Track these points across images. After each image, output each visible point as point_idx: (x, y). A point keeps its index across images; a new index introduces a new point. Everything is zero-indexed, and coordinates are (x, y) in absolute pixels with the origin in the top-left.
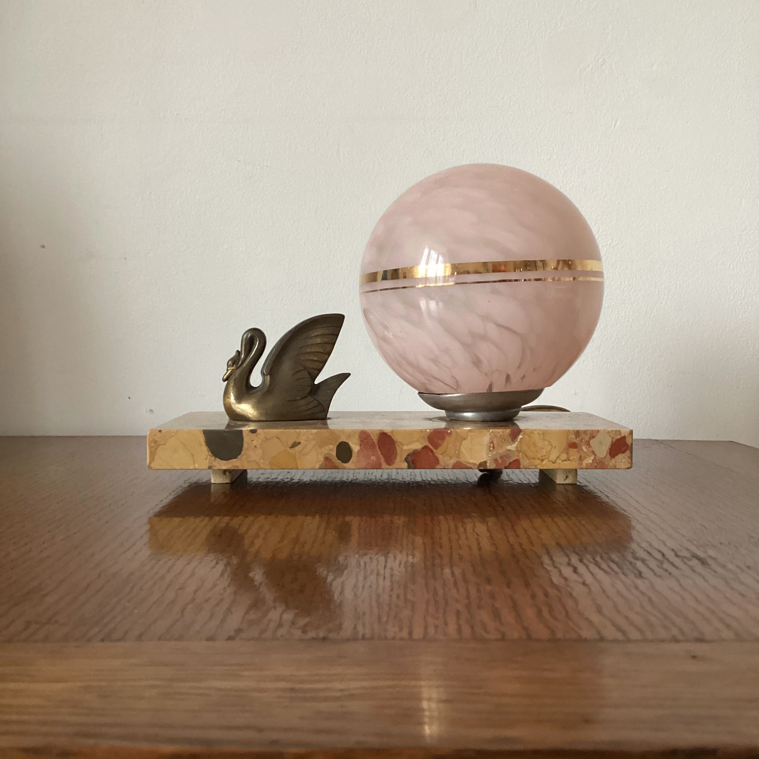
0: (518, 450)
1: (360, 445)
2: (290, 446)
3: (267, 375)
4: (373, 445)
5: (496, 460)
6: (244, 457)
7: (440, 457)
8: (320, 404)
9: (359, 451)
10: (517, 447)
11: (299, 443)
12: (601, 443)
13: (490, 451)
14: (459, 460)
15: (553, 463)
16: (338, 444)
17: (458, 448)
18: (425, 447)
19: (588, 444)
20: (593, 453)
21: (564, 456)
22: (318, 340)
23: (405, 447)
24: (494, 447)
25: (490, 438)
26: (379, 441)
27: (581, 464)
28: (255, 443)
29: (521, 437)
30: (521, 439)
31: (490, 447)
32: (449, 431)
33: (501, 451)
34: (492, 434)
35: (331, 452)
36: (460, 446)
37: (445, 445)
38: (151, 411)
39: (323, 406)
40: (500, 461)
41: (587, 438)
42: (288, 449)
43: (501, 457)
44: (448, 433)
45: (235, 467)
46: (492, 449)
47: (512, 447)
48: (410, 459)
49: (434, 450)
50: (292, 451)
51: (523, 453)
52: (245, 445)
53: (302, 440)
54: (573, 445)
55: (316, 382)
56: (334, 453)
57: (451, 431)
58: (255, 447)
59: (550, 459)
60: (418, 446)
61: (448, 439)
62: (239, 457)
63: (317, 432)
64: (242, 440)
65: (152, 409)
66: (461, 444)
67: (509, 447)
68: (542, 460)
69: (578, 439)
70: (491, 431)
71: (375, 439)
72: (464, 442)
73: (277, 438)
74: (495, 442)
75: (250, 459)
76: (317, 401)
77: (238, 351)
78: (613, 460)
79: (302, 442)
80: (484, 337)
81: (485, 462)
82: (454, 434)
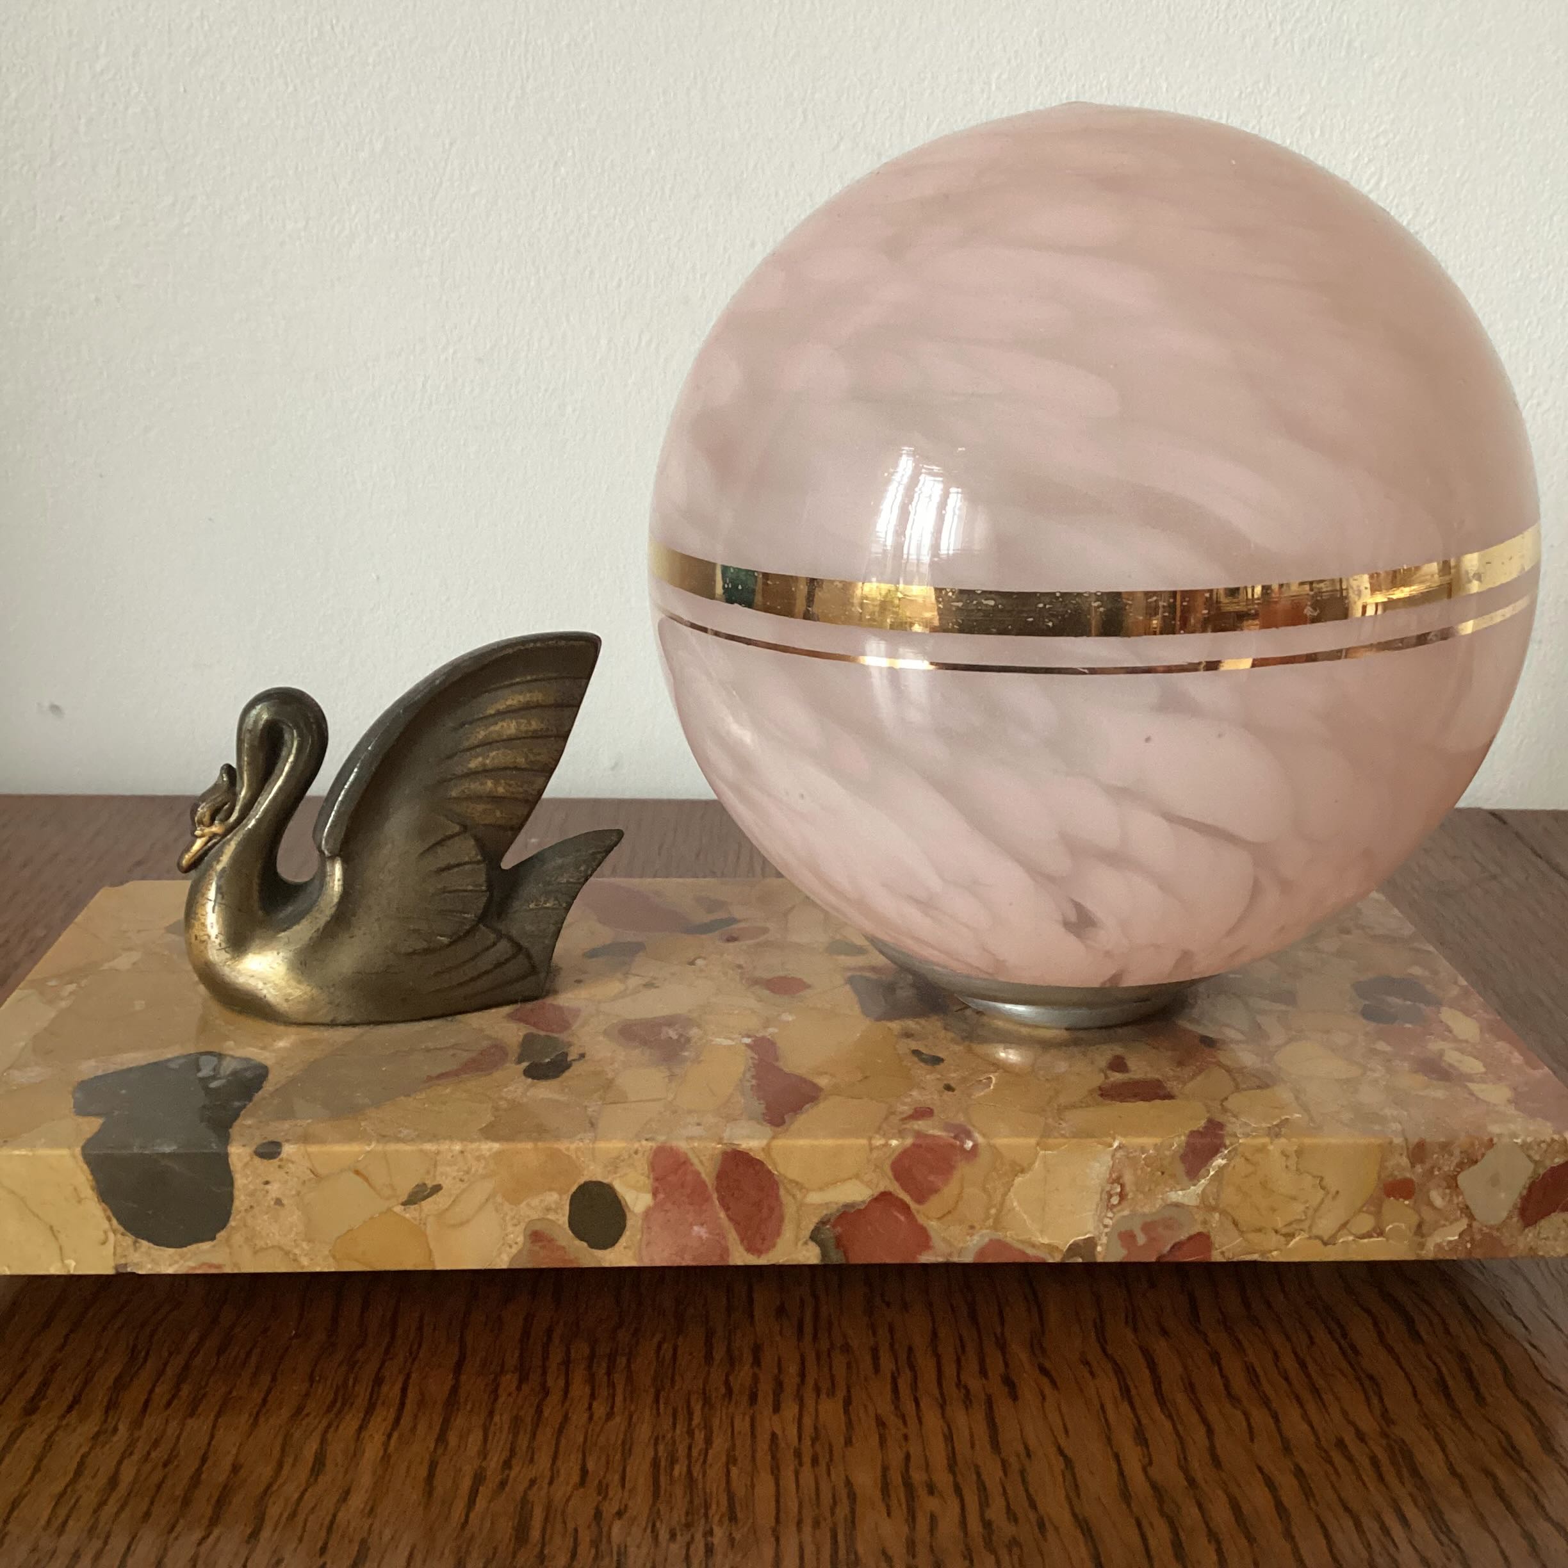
0: (1207, 1205)
1: (655, 1194)
2: (404, 1198)
3: (332, 858)
4: (697, 1193)
5: (1127, 1237)
6: (238, 1239)
7: (933, 1226)
8: (518, 948)
9: (647, 1214)
10: (1203, 1195)
11: (437, 1188)
12: (1495, 1181)
13: (1111, 1207)
14: (999, 1235)
15: (1325, 1244)
16: (574, 1188)
17: (997, 1198)
18: (884, 1197)
19: (1452, 1182)
20: (1467, 1211)
21: (1366, 1222)
22: (510, 727)
23: (814, 1198)
24: (1122, 1196)
25: (1112, 1169)
26: (721, 1176)
27: (1422, 1246)
28: (275, 1189)
29: (1219, 1161)
30: (1221, 1169)
31: (1110, 1196)
32: (969, 1144)
33: (1149, 1208)
34: (1119, 1155)
35: (551, 1216)
36: (1005, 1194)
37: (950, 1190)
38: (55, 709)
39: (529, 956)
40: (1141, 1239)
41: (1449, 1166)
42: (398, 1209)
43: (1147, 1227)
44: (962, 1149)
45: (211, 1266)
46: (1115, 1200)
47: (1188, 1195)
48: (828, 1233)
49: (913, 1206)
50: (411, 1213)
51: (1223, 1213)
52: (241, 1200)
53: (447, 1176)
54: (1400, 1189)
55: (508, 863)
56: (563, 1218)
57: (975, 1146)
58: (278, 1202)
59: (1315, 1231)
60: (857, 1193)
61: (964, 1170)
62: (222, 1235)
63: (499, 1153)
64: (227, 1179)
65: (56, 703)
66: (1009, 1186)
67: (1177, 1196)
68: (1291, 1236)
69: (1419, 1169)
70: (1116, 1144)
71: (707, 1171)
72: (1019, 1180)
73: (357, 1172)
74: (1128, 1178)
75: (260, 1243)
76: (511, 939)
77: (228, 769)
78: (1530, 1233)
79: (446, 1183)
80: (1116, 859)
81: (1091, 1243)
82: (984, 1157)
